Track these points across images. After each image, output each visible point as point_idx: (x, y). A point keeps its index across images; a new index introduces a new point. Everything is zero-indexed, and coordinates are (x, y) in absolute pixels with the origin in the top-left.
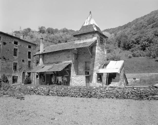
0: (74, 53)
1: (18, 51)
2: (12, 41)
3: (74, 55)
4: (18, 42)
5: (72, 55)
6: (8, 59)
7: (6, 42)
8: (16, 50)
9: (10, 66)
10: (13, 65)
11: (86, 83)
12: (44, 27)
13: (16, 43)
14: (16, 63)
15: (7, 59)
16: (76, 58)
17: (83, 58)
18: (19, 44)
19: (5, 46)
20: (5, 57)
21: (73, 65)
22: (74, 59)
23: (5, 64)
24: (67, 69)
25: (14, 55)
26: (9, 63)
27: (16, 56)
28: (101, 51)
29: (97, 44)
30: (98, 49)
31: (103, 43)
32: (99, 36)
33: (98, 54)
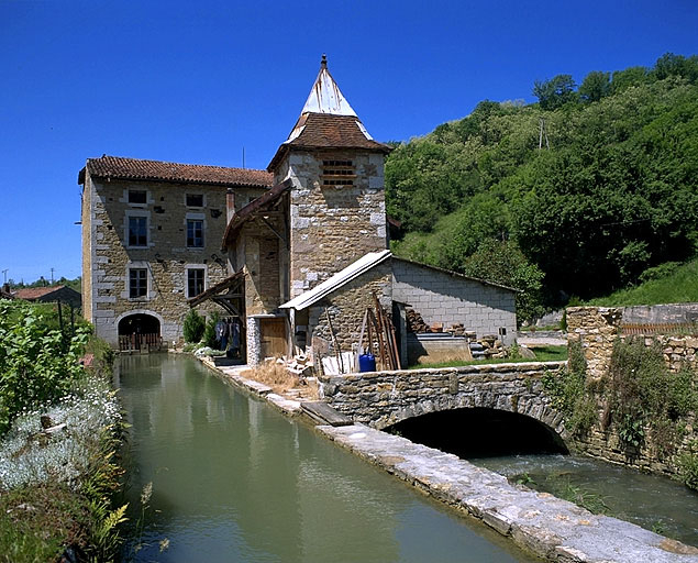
0: (258, 237)
2: (243, 198)
3: (256, 245)
5: (247, 244)
7: (221, 207)
16: (271, 254)
20: (220, 255)
21: (249, 281)
22: (256, 257)
28: (331, 219)
29: (294, 194)
30: (303, 213)
31: (350, 183)
32: (309, 159)
33: (301, 231)
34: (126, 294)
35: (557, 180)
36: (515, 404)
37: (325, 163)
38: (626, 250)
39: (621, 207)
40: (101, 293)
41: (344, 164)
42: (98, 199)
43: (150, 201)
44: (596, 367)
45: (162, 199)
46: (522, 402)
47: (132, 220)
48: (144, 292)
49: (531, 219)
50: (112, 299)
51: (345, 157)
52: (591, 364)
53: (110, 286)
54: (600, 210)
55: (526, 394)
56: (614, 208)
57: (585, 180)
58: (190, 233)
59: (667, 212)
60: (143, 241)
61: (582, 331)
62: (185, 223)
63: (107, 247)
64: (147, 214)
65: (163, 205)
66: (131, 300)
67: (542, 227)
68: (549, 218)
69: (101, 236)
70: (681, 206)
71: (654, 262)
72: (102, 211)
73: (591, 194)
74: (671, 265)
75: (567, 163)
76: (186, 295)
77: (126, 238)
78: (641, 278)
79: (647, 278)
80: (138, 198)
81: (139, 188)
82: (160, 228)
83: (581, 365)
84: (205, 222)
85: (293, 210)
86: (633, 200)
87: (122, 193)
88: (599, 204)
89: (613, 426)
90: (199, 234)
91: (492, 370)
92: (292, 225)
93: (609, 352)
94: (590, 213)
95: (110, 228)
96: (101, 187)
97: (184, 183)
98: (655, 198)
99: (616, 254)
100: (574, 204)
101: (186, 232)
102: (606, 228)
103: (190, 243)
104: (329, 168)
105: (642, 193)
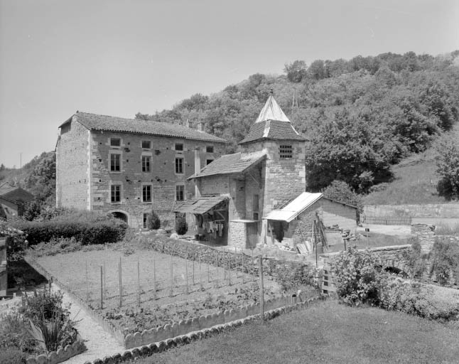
0: (235, 179)
1: (184, 162)
2: (172, 144)
3: (234, 184)
4: (184, 145)
5: (230, 183)
6: (166, 181)
7: (160, 149)
8: (181, 160)
9: (170, 193)
10: (175, 191)
11: (247, 235)
12: (302, 63)
13: (179, 147)
14: (182, 187)
15: (164, 180)
16: (242, 188)
17: (251, 188)
18: (185, 149)
19: (158, 158)
20: (160, 177)
21: (231, 202)
22: (234, 190)
23: (160, 190)
24: (221, 210)
25: (177, 171)
26: (167, 187)
27: (181, 171)
28: (283, 174)
29: (268, 162)
30: (272, 172)
31: (291, 157)
32: (274, 145)
33: (270, 180)
34: (109, 200)
35: (326, 136)
36: (393, 264)
37: (281, 147)
38: (362, 176)
39: (360, 152)
40: (95, 200)
41: (288, 147)
42: (94, 143)
43: (122, 145)
44: (426, 248)
45: (129, 144)
46: (395, 263)
47: (112, 156)
48: (118, 199)
49: (313, 156)
50: (102, 204)
51: (288, 144)
52: (423, 247)
53: (100, 196)
54: (351, 154)
55: (397, 259)
56: (357, 153)
57: (342, 137)
58: (144, 164)
59: (382, 156)
60: (118, 168)
61: (419, 233)
62: (141, 158)
63: (98, 172)
64: (120, 152)
65: (129, 147)
66: (112, 204)
67: (319, 161)
68: (323, 157)
69: (95, 165)
70: (388, 153)
71: (375, 183)
72: (96, 150)
73: (345, 144)
74: (384, 184)
75: (331, 126)
76: (142, 201)
77: (110, 167)
78: (369, 190)
79: (372, 190)
80: (115, 143)
81: (116, 137)
82: (127, 161)
83: (418, 247)
84: (152, 158)
85: (267, 170)
86: (366, 148)
87: (107, 139)
88: (349, 150)
89: (434, 272)
90: (148, 164)
91: (385, 250)
92: (266, 177)
93: (433, 242)
94: (345, 155)
95: (100, 160)
96: (95, 136)
97: (140, 135)
98: (376, 148)
99: (357, 177)
100: (336, 150)
101: (141, 163)
102: (352, 163)
103: (144, 169)
104: (283, 149)
105: (369, 145)
